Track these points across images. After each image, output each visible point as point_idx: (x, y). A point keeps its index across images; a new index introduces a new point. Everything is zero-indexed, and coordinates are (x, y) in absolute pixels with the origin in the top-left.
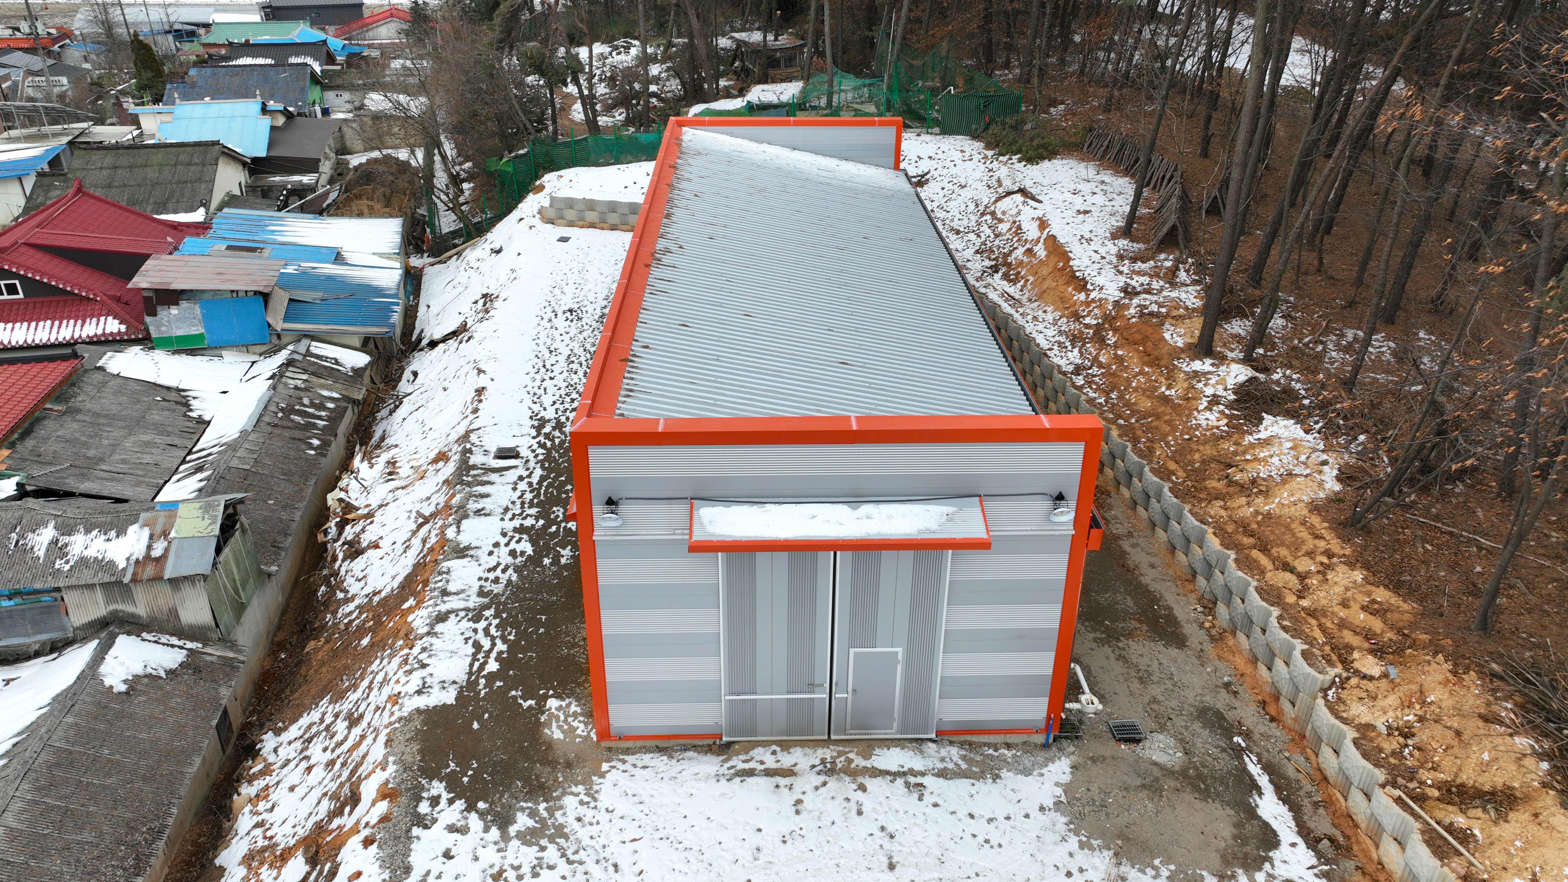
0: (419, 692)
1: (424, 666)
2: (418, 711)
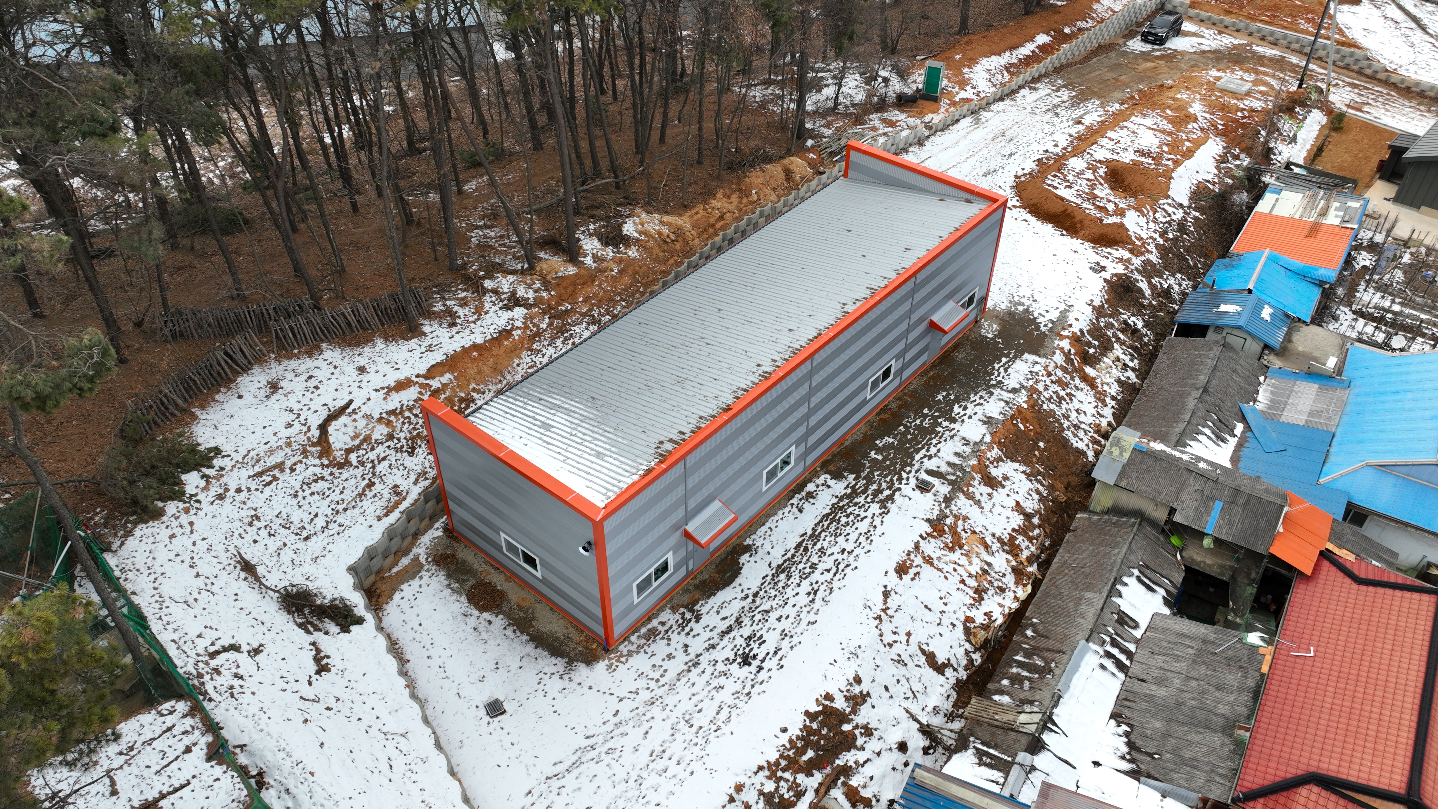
0: (1037, 363)
1: (1031, 372)
2: (1040, 356)
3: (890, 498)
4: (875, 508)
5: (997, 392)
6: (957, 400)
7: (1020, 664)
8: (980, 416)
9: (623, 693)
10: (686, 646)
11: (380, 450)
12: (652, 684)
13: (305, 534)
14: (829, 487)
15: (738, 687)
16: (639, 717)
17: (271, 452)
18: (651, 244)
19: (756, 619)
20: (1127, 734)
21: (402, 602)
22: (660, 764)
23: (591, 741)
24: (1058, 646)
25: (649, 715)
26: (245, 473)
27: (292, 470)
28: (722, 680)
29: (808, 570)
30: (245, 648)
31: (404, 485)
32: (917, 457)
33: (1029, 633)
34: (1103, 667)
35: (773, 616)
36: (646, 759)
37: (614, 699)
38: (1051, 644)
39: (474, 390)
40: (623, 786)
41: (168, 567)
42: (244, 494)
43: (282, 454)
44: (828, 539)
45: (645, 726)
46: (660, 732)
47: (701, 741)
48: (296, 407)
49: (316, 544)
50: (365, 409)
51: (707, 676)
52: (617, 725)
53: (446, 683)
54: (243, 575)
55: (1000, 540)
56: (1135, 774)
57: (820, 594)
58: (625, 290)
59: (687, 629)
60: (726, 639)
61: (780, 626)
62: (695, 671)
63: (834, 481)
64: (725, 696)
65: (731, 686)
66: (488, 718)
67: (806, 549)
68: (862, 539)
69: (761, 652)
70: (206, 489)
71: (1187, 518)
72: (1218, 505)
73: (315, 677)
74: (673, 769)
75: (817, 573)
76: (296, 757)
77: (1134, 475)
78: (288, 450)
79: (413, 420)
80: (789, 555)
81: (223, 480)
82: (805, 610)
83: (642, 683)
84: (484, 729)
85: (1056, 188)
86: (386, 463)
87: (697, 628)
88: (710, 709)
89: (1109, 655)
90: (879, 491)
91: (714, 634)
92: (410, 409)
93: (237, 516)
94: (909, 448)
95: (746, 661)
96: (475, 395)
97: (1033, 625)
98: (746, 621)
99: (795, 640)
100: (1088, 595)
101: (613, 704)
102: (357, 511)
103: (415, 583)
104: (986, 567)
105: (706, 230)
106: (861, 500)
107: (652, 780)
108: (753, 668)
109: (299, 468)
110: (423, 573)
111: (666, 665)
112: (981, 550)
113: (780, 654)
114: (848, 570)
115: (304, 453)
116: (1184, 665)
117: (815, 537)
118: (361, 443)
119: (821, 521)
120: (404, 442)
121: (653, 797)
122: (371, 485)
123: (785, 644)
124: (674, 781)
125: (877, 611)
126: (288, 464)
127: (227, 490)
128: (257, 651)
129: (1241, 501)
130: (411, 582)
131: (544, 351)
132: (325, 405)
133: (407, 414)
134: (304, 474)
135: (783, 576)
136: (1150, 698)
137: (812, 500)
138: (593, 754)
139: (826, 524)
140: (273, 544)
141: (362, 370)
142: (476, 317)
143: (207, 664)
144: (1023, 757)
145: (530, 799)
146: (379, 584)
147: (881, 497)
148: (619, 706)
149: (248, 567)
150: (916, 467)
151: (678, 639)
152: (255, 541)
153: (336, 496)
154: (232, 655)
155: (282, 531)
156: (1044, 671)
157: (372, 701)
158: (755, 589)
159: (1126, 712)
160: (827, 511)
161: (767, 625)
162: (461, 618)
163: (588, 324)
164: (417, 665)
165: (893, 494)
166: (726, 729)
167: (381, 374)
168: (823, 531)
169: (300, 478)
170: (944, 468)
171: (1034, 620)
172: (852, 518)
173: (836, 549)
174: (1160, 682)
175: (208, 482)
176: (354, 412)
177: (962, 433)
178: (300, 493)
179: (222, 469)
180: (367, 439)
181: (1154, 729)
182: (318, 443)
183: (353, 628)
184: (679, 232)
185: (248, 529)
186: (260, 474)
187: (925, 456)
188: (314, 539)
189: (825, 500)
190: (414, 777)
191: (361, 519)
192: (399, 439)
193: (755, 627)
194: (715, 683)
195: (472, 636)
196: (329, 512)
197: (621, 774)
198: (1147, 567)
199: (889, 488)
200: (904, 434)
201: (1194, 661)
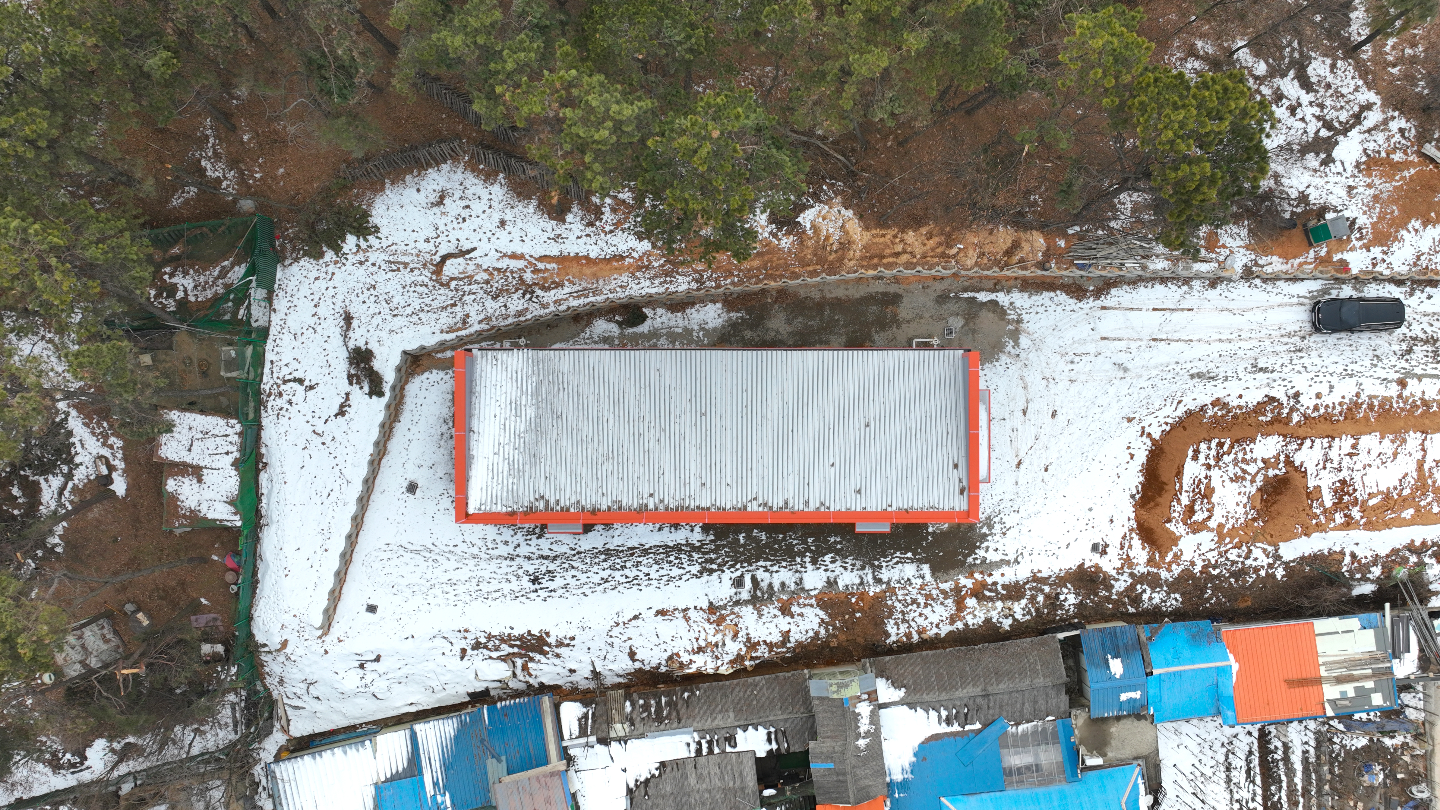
0: (924, 578)
2: (933, 575)
3: (711, 572)
4: (695, 569)
5: (868, 571)
6: (838, 552)
7: (659, 703)
8: (832, 576)
9: (468, 540)
10: (519, 545)
11: (474, 287)
12: (484, 549)
13: (395, 312)
14: (692, 531)
15: (517, 589)
16: (463, 558)
17: (405, 253)
18: (809, 243)
19: (564, 565)
20: (653, 776)
21: (425, 381)
22: (448, 588)
23: (433, 548)
24: (683, 716)
25: (466, 562)
26: (383, 256)
27: (412, 271)
28: (514, 579)
29: (618, 566)
30: (307, 383)
31: (474, 318)
32: (761, 563)
33: (686, 695)
34: (688, 745)
35: (574, 572)
36: (445, 580)
37: (461, 538)
38: (683, 711)
39: (569, 280)
40: (424, 582)
41: (300, 303)
42: (375, 268)
43: (411, 258)
44: (650, 560)
45: (460, 565)
46: (463, 574)
47: (474, 596)
48: (442, 228)
49: (398, 322)
50: (479, 261)
51: (510, 570)
52: (451, 552)
53: (404, 452)
54: (342, 323)
55: (749, 639)
56: (630, 791)
57: (607, 585)
58: (749, 270)
59: (529, 537)
60: (539, 561)
61: (569, 580)
62: (508, 562)
63: (699, 530)
64: (506, 587)
65: (515, 585)
66: (404, 490)
67: (632, 555)
68: (665, 578)
69: (545, 583)
70: (355, 254)
71: (814, 749)
72: (831, 766)
73: (333, 418)
74: (451, 596)
75: (621, 572)
76: (284, 469)
77: (825, 706)
78: (416, 259)
79: (510, 279)
80: (621, 549)
81: (367, 254)
82: (591, 585)
83: (480, 543)
84: (398, 494)
85: (1195, 458)
86: (473, 297)
87: (534, 541)
88: (495, 585)
89: (699, 743)
90: (712, 561)
91: (537, 553)
92: (512, 272)
93: (363, 280)
94: (765, 553)
95: (535, 580)
96: (566, 283)
97: (693, 693)
98: (558, 562)
99: (567, 595)
100: (731, 714)
101: (458, 541)
102: (435, 316)
103: (441, 374)
104: (720, 644)
105: (871, 258)
106: (696, 556)
107: (437, 591)
108: (533, 588)
109: (416, 272)
110: (450, 372)
111: (501, 546)
112: (730, 635)
113: (553, 594)
114: (636, 587)
115: (425, 265)
116: (719, 784)
117: (646, 552)
118: (465, 278)
119: (660, 546)
120: (494, 289)
121: (430, 599)
122: (454, 305)
123: (560, 592)
124: (445, 601)
125: (620, 620)
126: (411, 266)
127: (367, 260)
128: (311, 388)
129: (841, 778)
130: (440, 372)
131: (642, 280)
132: (458, 240)
133: (508, 274)
134: (416, 278)
135: (603, 557)
136: (685, 776)
137: (673, 529)
138: (428, 555)
139: (661, 550)
140: (374, 309)
141: (503, 223)
142: (612, 228)
143: (279, 387)
144: (593, 739)
145: (385, 548)
146: (424, 358)
147: (708, 566)
148: (461, 545)
149: (348, 319)
150: (750, 568)
151: (520, 537)
152: (364, 302)
153: (427, 301)
154: (295, 385)
155: (384, 303)
156: (660, 719)
157: (350, 450)
158: (582, 549)
159: (668, 769)
160: (671, 544)
161: (565, 574)
162: (442, 420)
163: (693, 279)
164: (400, 429)
165: (715, 571)
166: (489, 602)
167: (510, 237)
168: (654, 553)
169: (413, 279)
170: (764, 585)
171: (698, 693)
172: (677, 561)
173: (645, 570)
174: (700, 778)
175: (358, 251)
176: (470, 259)
177: (805, 575)
178: (408, 288)
179: (370, 247)
180: (470, 277)
181: (665, 788)
182: (436, 265)
183: (374, 397)
184: (845, 245)
185: (365, 291)
186: (391, 262)
187: (766, 567)
188: (399, 317)
189: (680, 536)
190: (335, 508)
191: (433, 323)
192: (492, 286)
193: (558, 569)
194: (510, 577)
195: (437, 437)
196: (418, 307)
197: (428, 576)
198: (784, 733)
199: (719, 565)
200: (776, 541)
201: (724, 789)
